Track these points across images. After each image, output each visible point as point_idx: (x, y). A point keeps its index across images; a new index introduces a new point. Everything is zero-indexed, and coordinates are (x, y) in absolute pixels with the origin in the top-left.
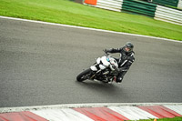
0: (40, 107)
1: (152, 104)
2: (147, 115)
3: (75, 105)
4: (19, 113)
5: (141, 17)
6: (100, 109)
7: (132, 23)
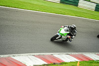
0: (16, 55)
1: (77, 53)
2: (74, 59)
3: (36, 54)
4: (5, 58)
5: (71, 6)
6: (49, 56)
7: (66, 9)
